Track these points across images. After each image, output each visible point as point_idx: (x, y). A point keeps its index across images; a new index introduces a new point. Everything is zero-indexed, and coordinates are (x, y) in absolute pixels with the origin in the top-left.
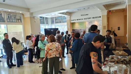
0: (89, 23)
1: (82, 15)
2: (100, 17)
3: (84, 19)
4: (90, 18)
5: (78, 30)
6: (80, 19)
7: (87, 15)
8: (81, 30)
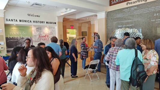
0: (37, 28)
1: (29, 15)
2: (55, 23)
3: (34, 22)
4: (42, 22)
5: (18, 39)
6: (25, 21)
7: (38, 16)
8: (23, 38)
